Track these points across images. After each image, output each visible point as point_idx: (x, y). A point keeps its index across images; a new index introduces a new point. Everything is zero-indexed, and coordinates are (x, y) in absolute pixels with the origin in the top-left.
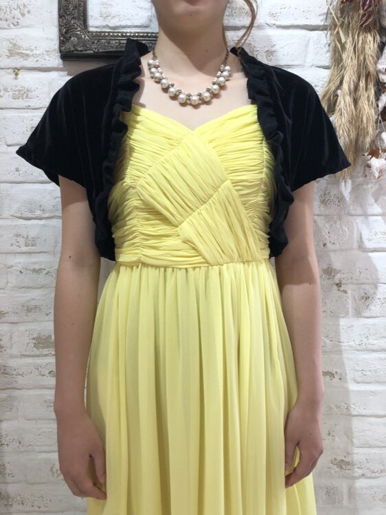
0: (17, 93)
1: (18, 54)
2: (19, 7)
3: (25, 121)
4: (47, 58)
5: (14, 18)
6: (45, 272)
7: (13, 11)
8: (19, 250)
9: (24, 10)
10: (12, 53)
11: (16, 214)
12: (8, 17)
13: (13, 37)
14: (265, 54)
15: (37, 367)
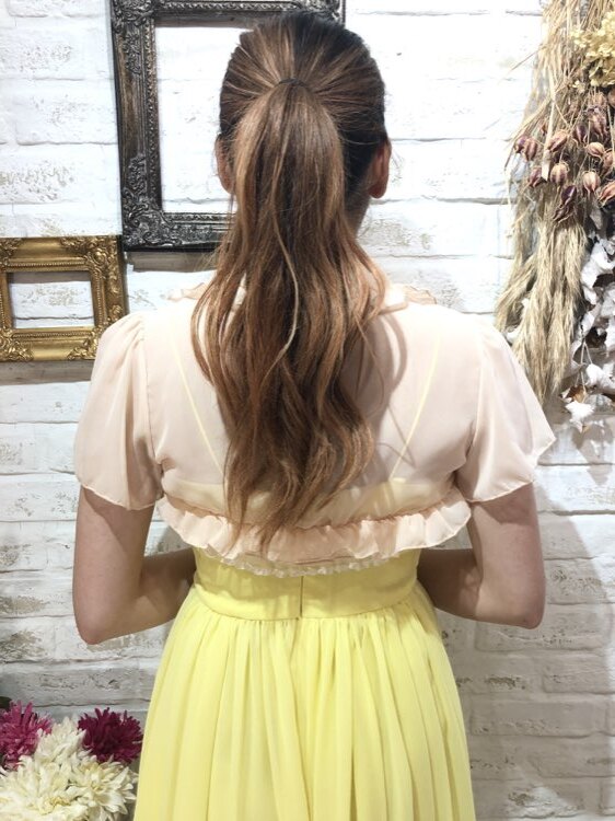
0: (56, 296)
2: (56, 172)
5: (49, 188)
7: (48, 179)
8: (63, 516)
9: (63, 177)
11: (59, 468)
12: (40, 187)
13: (50, 217)
14: (421, 239)
15: (92, 675)
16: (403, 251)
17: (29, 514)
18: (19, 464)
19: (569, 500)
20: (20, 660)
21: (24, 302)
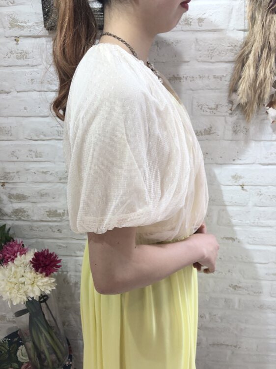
0: (19, 55)
1: (16, 26)
3: (27, 75)
4: (37, 28)
6: (49, 173)
8: (32, 160)
10: (12, 26)
11: (28, 138)
14: (197, 21)
15: (51, 227)
16: (188, 28)
17: (18, 158)
18: (11, 135)
19: (266, 158)
20: (20, 219)
21: (5, 58)
